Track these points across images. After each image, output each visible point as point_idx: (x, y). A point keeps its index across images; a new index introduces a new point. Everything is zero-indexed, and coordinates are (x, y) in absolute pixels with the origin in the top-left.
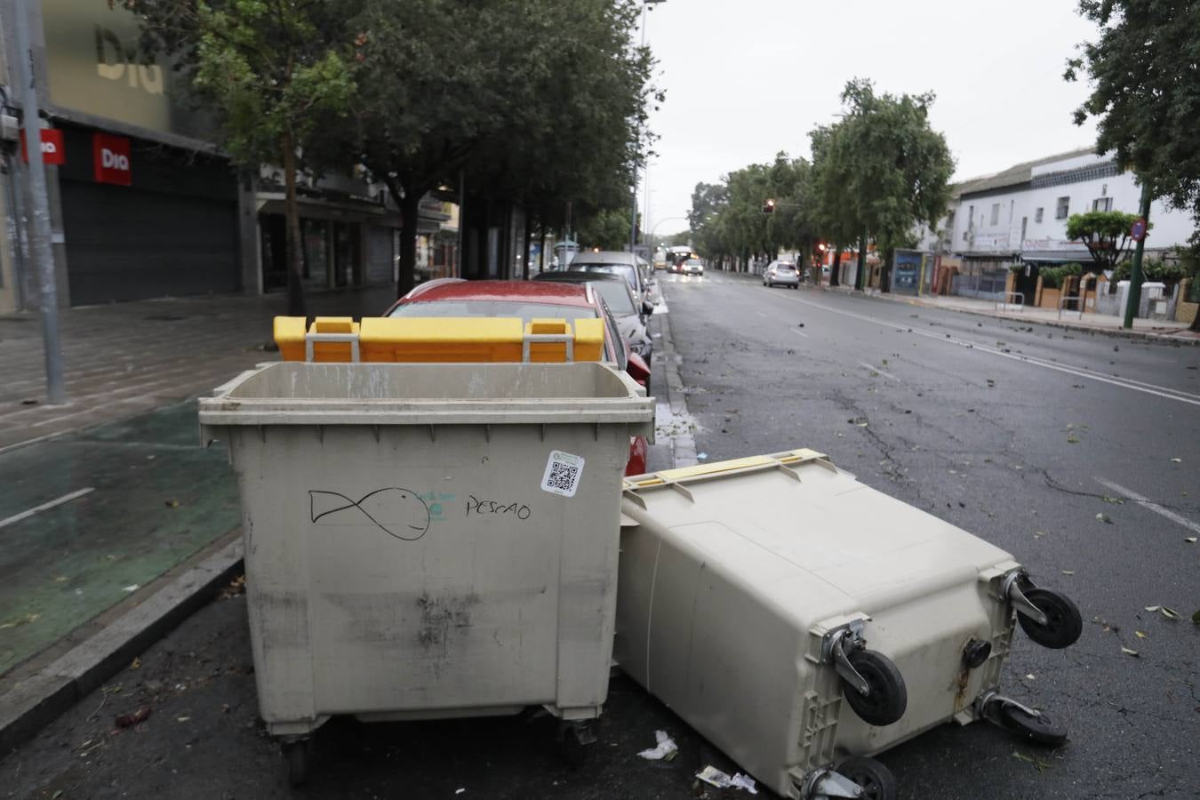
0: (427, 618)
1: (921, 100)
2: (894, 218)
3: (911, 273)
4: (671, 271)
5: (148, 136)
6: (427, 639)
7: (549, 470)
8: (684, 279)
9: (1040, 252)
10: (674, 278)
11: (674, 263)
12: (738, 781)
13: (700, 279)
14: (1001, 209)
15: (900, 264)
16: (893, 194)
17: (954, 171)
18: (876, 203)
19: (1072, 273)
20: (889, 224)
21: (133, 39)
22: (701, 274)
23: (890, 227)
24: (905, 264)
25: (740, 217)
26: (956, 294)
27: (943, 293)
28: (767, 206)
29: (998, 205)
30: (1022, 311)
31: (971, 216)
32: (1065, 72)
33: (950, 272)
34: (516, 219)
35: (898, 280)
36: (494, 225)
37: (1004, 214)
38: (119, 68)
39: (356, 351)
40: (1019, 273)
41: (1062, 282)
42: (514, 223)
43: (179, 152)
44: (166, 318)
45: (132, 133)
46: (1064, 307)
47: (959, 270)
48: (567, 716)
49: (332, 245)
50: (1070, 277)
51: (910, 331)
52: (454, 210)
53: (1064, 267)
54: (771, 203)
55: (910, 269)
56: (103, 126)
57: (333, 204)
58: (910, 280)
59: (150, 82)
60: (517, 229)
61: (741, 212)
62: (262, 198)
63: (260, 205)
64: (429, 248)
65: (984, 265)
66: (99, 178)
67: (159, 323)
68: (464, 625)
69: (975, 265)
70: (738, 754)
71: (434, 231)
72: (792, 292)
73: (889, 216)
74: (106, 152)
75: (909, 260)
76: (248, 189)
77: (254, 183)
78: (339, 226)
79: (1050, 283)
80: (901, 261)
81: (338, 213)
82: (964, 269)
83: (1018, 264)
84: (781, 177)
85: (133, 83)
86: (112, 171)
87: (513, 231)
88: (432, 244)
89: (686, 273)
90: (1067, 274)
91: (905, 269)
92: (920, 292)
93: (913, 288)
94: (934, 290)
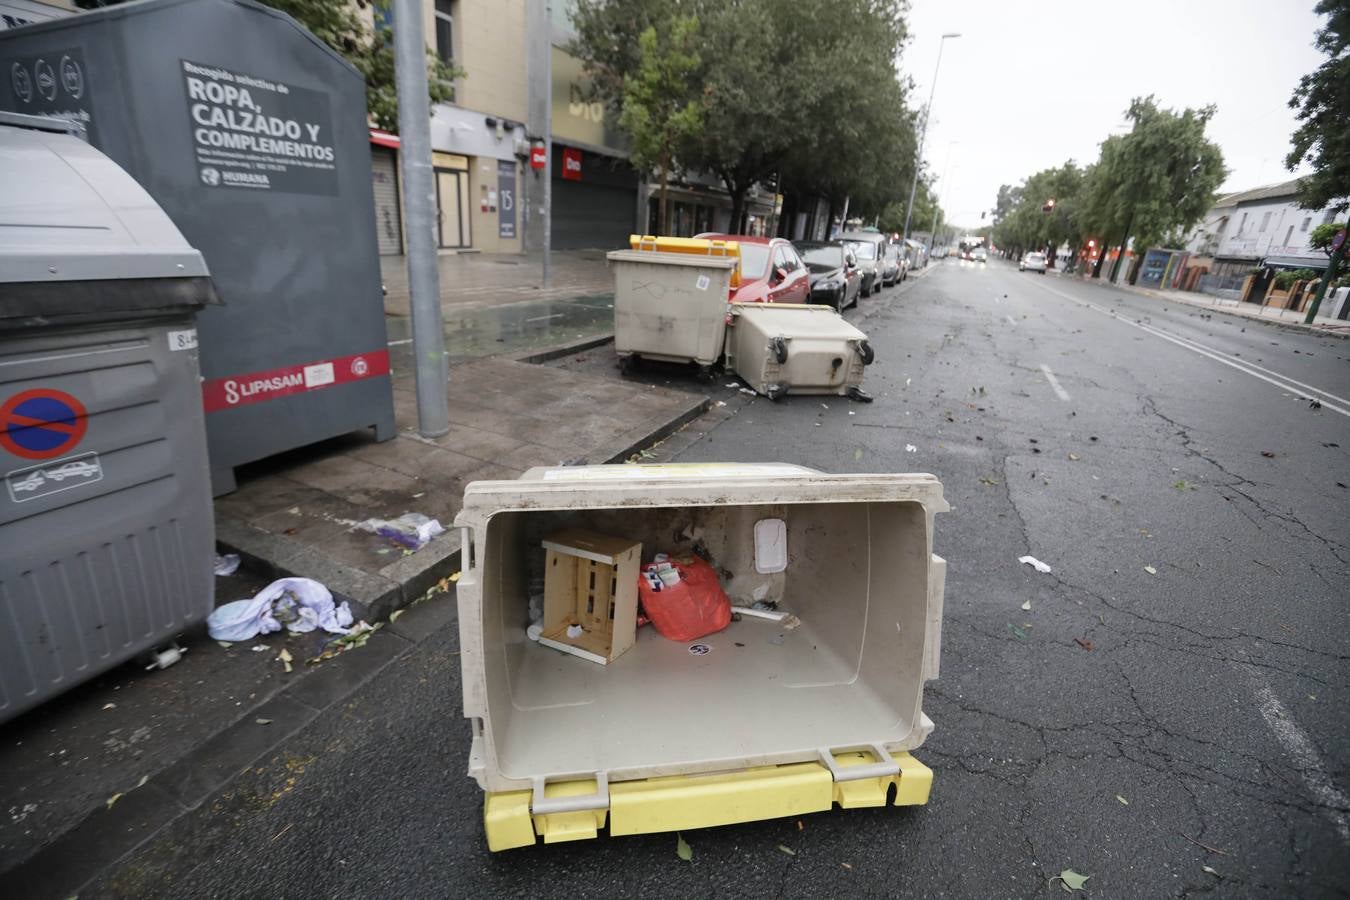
0: (661, 323)
1: (1201, 112)
2: (1152, 220)
3: (1159, 270)
4: (960, 258)
5: (591, 149)
6: (661, 330)
7: (699, 281)
8: (971, 265)
9: (1284, 257)
10: (963, 263)
11: (964, 251)
12: (752, 392)
13: (982, 265)
14: (1272, 217)
15: (1150, 261)
16: (1156, 199)
17: (1223, 181)
18: (1139, 206)
19: (1302, 278)
20: (1147, 225)
21: (586, 89)
22: (984, 261)
23: (1146, 228)
24: (1156, 261)
25: (1028, 215)
26: (1200, 291)
27: (1189, 289)
28: (1046, 206)
29: (1270, 213)
30: (1237, 306)
31: (1243, 223)
32: (1290, 99)
33: (1200, 271)
34: (821, 207)
35: (1145, 275)
36: (802, 211)
37: (1273, 222)
38: (581, 106)
39: (655, 248)
40: (1259, 275)
41: (1290, 285)
42: (819, 210)
43: (609, 159)
44: (591, 259)
45: (583, 147)
46: (1286, 307)
47: (1209, 270)
48: (701, 363)
49: (694, 221)
50: (1299, 281)
51: (1088, 306)
52: (780, 200)
53: (1297, 272)
54: (1051, 203)
55: (1160, 266)
56: (569, 144)
57: (697, 193)
58: (1157, 276)
59: (595, 113)
60: (821, 215)
61: (1030, 210)
62: (653, 188)
63: (650, 193)
64: (762, 227)
65: (1232, 266)
66: (564, 176)
67: (589, 262)
68: (671, 327)
69: (1225, 266)
70: (751, 382)
71: (767, 215)
72: (1040, 276)
73: (1148, 218)
74: (569, 160)
75: (1159, 257)
76: (645, 182)
77: (649, 178)
78: (700, 208)
79: (1280, 286)
80: (1152, 258)
81: (699, 199)
82: (1213, 269)
83: (1258, 268)
84: (1064, 182)
85: (587, 117)
86: (572, 172)
87: (817, 217)
88: (764, 224)
89: (972, 260)
90: (1298, 278)
91: (1154, 266)
92: (1162, 286)
93: (1156, 284)
94: (1175, 286)
